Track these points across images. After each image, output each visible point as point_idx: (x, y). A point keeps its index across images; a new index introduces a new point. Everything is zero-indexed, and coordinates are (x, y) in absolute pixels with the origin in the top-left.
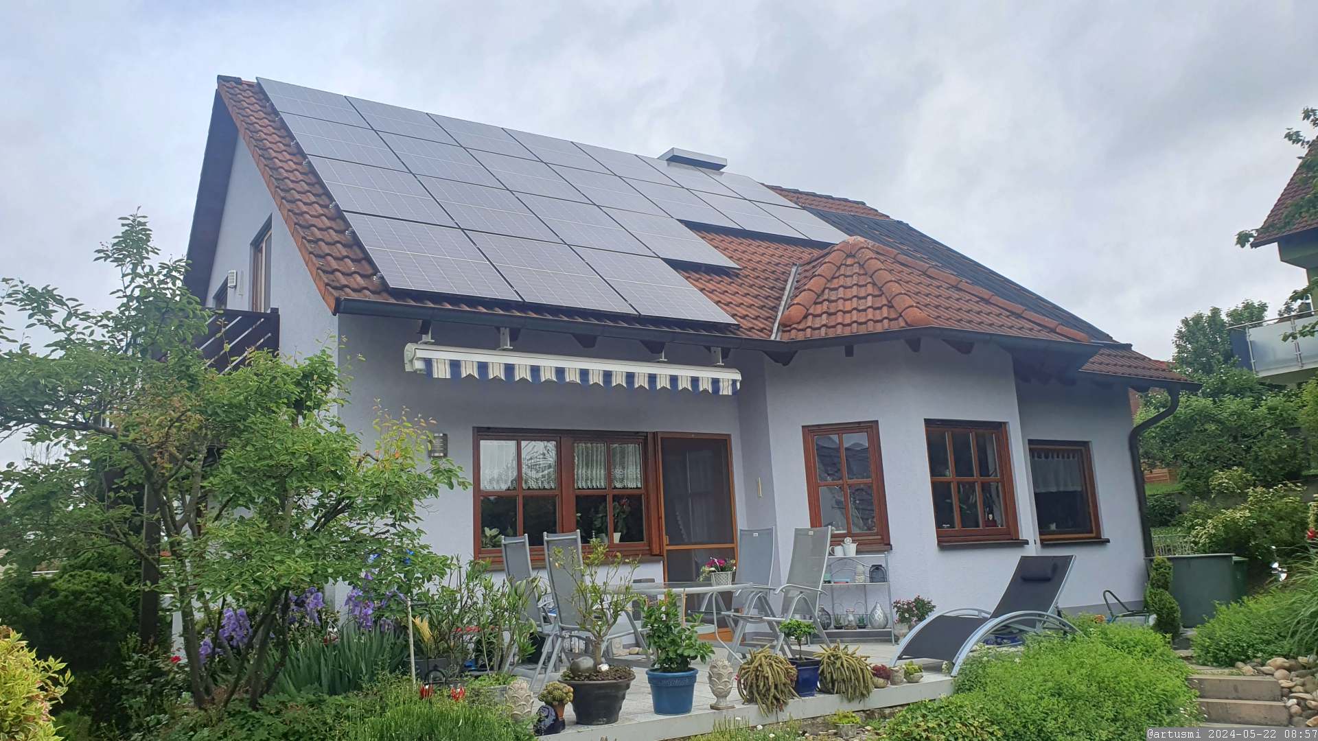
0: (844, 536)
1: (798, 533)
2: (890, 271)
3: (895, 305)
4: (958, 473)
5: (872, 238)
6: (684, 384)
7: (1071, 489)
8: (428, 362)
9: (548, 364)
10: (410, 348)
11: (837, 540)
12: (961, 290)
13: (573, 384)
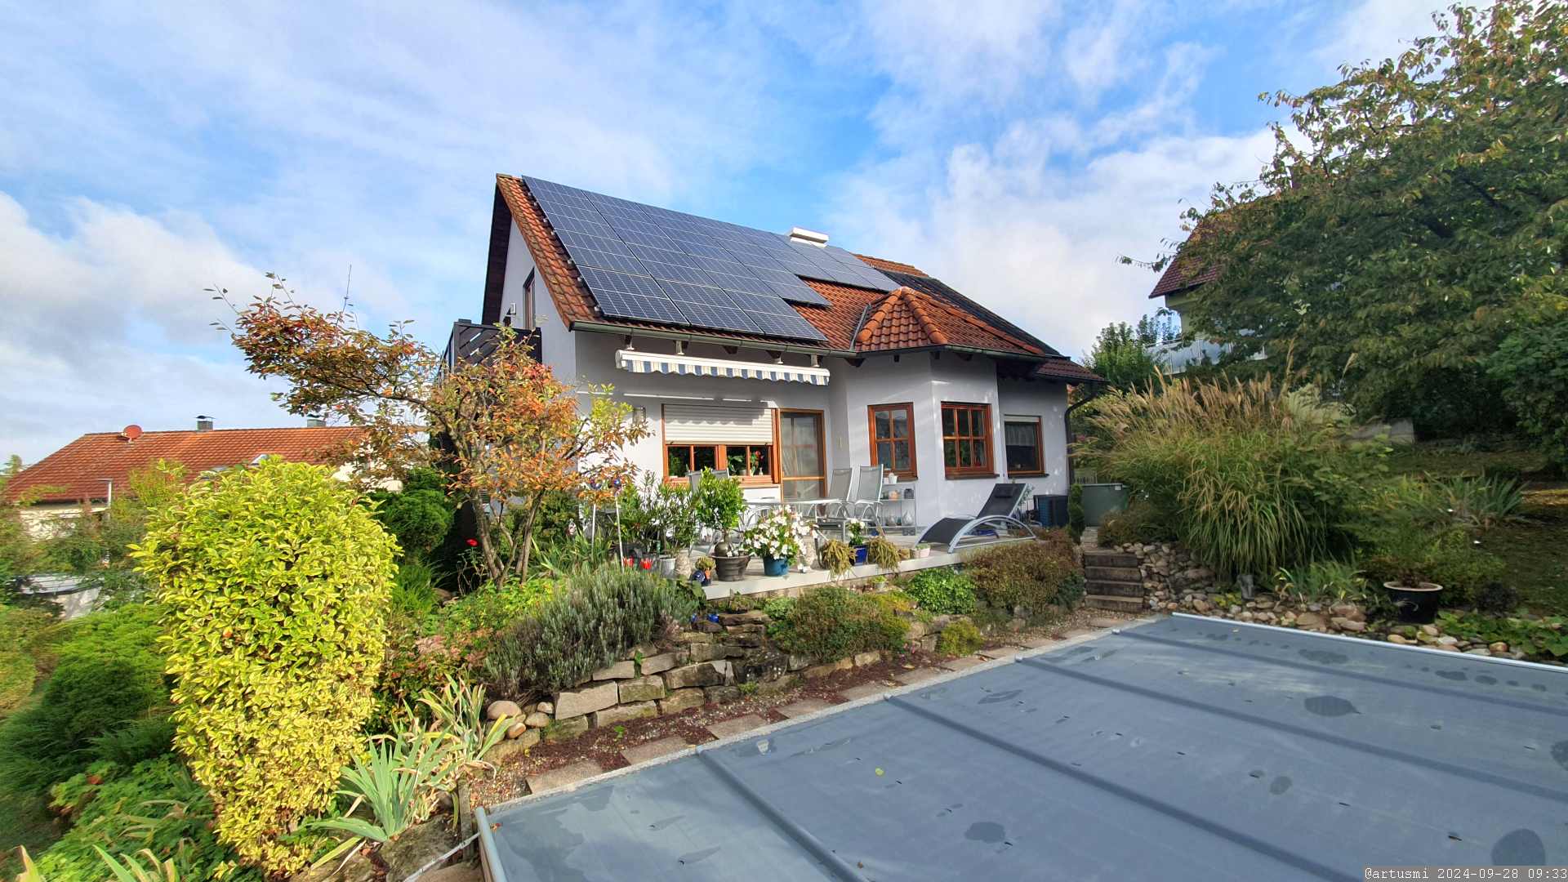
0: (888, 472)
1: (862, 470)
2: (924, 309)
3: (925, 329)
4: (960, 434)
5: (917, 289)
6: (793, 378)
7: (1028, 444)
8: (630, 362)
9: (707, 365)
10: (621, 352)
11: (886, 474)
12: (966, 321)
13: (722, 378)
